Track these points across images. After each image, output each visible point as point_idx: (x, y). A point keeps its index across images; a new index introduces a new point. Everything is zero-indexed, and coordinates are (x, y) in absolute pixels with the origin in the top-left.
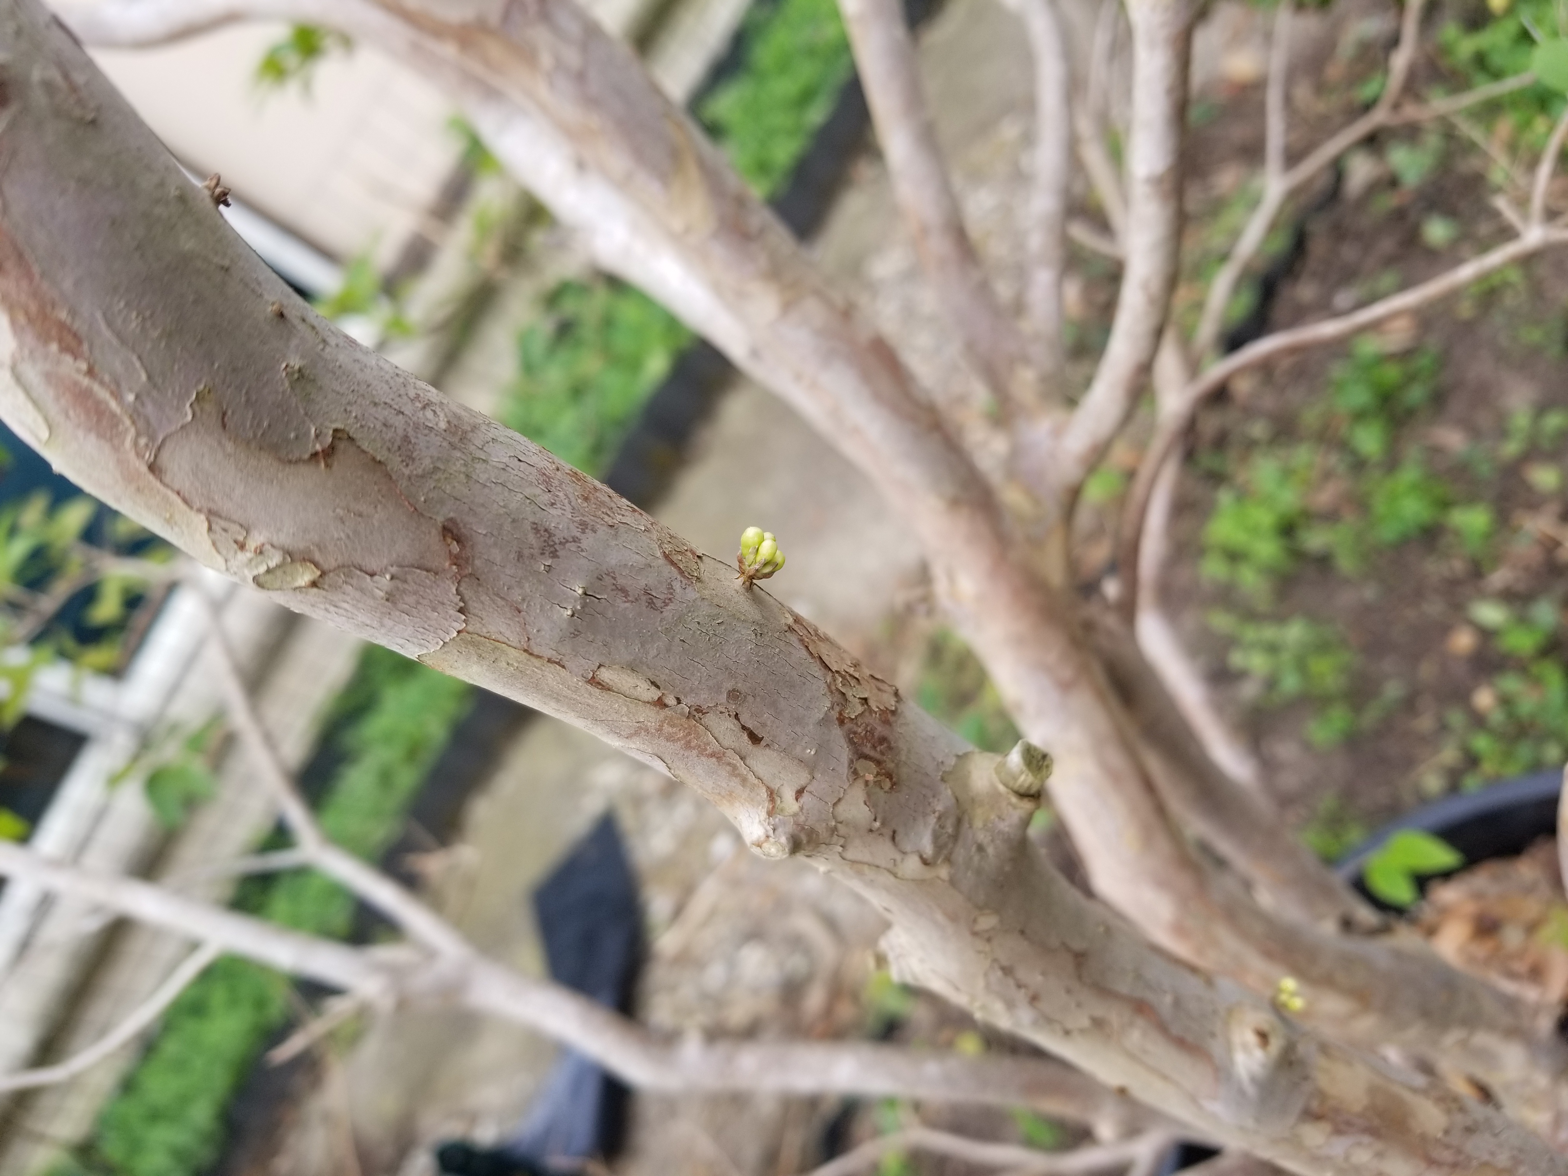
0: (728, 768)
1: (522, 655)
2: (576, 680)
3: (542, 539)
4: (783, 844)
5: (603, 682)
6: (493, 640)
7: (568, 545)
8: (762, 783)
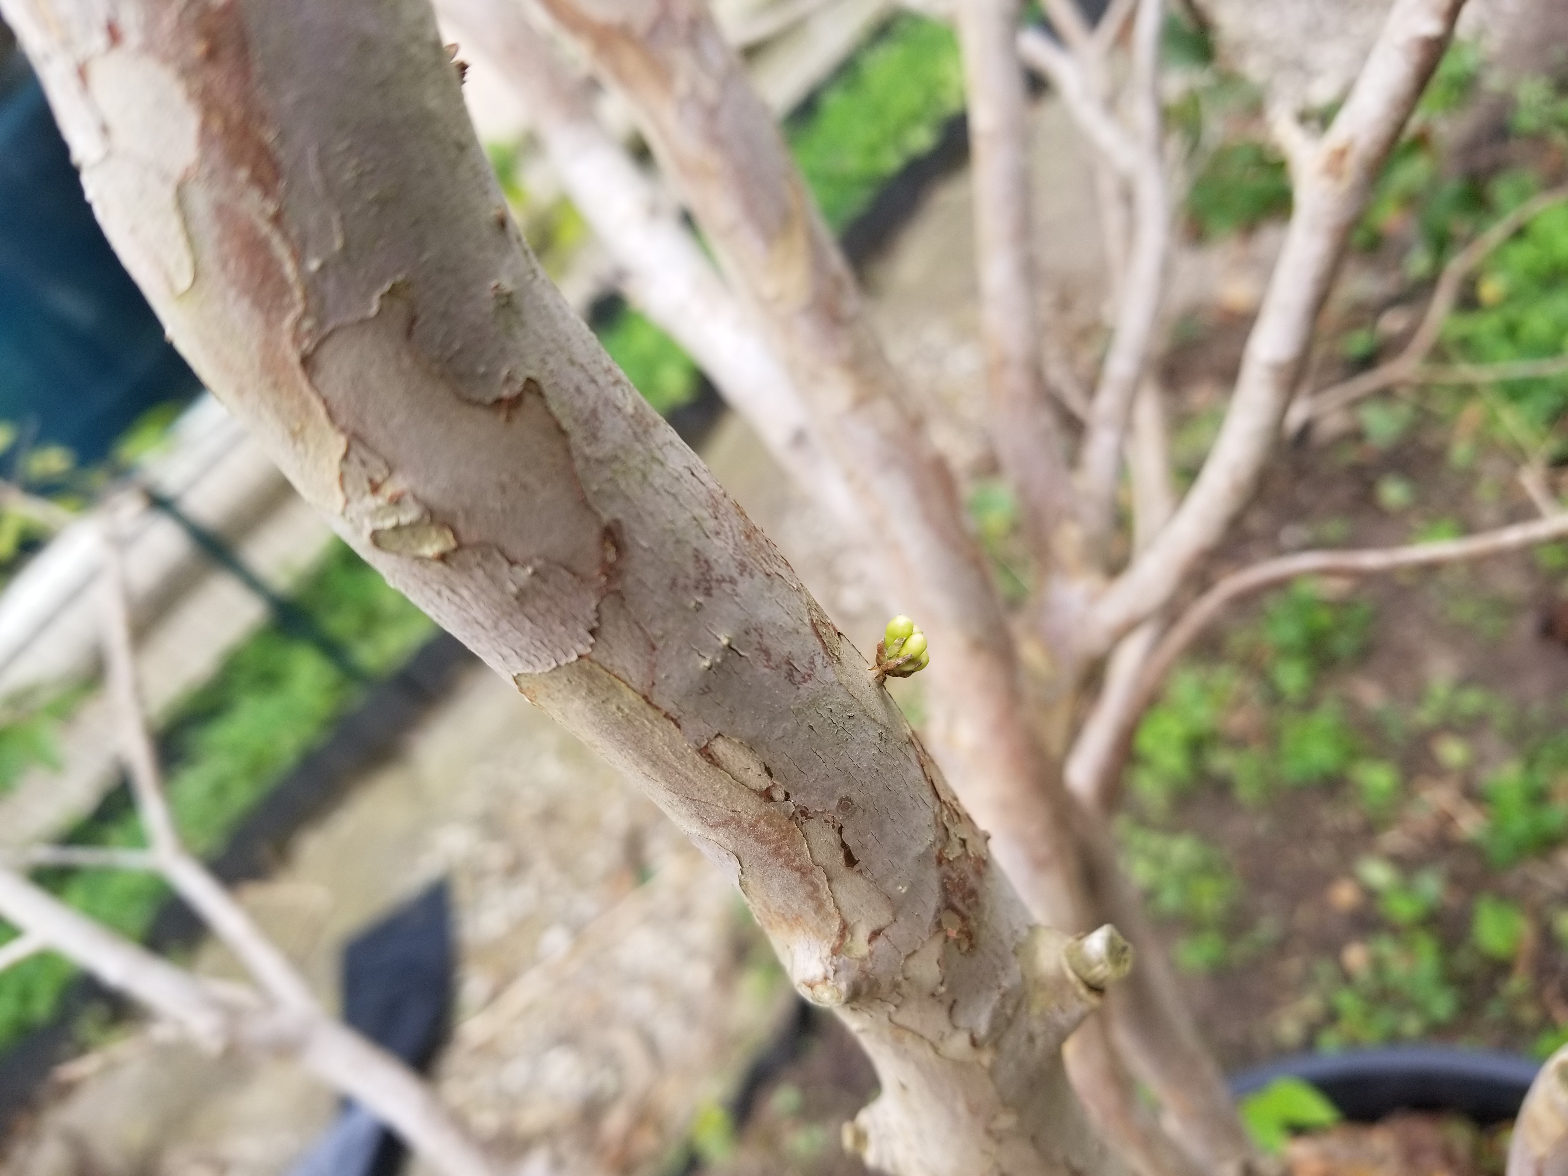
0: (810, 888)
1: (639, 700)
2: (686, 745)
3: (701, 570)
4: (841, 990)
5: (715, 755)
6: (615, 676)
7: (724, 585)
8: (839, 914)
